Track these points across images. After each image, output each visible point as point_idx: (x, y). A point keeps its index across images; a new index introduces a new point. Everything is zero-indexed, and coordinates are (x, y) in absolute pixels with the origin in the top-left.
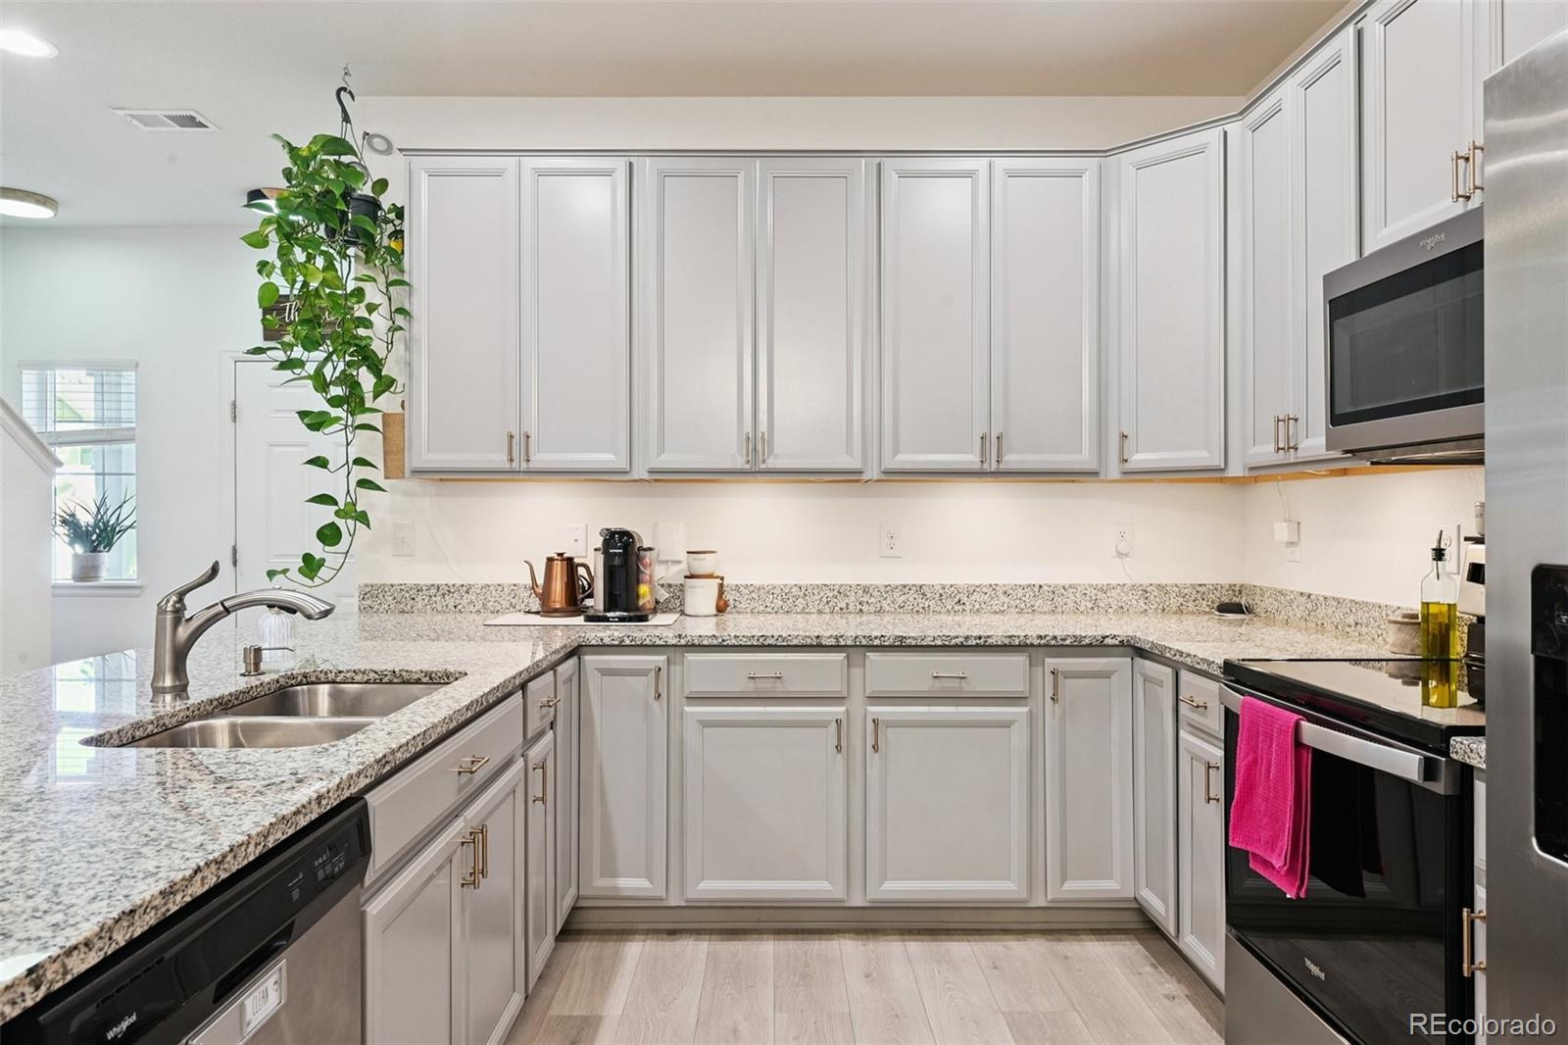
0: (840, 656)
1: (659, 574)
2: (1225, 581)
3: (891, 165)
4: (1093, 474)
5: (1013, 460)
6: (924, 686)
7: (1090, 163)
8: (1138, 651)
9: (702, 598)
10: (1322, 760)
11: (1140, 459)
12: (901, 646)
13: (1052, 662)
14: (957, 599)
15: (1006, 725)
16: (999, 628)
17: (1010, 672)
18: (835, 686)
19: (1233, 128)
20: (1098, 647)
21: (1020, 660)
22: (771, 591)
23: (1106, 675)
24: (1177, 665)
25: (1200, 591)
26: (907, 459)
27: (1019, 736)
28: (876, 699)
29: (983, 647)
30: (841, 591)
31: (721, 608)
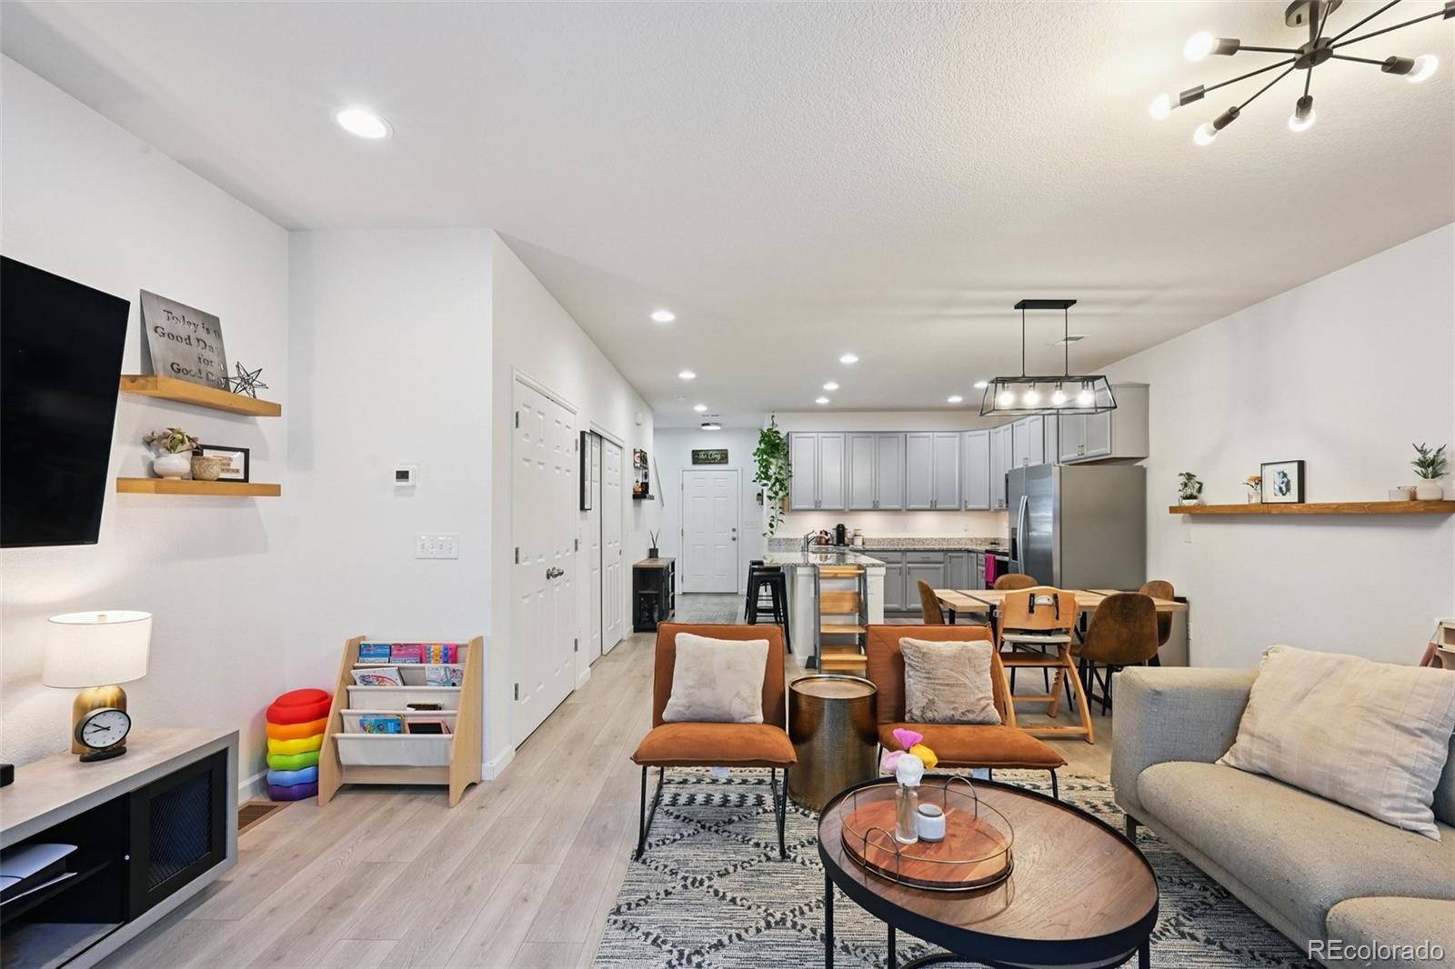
0: (899, 554)
1: (849, 535)
2: (993, 537)
3: (909, 435)
4: (957, 510)
5: (939, 507)
6: (920, 559)
7: (958, 434)
8: (969, 551)
9: (858, 542)
10: (999, 561)
11: (970, 507)
12: (915, 551)
13: (950, 554)
14: (922, 541)
15: (938, 568)
16: (937, 547)
17: (940, 556)
18: (899, 560)
19: (992, 431)
20: (960, 551)
21: (942, 554)
22: (875, 540)
23: (962, 557)
24: (977, 552)
25: (986, 539)
26: (912, 507)
27: (942, 571)
28: (908, 563)
29: (933, 551)
30: (893, 540)
31: (863, 544)
